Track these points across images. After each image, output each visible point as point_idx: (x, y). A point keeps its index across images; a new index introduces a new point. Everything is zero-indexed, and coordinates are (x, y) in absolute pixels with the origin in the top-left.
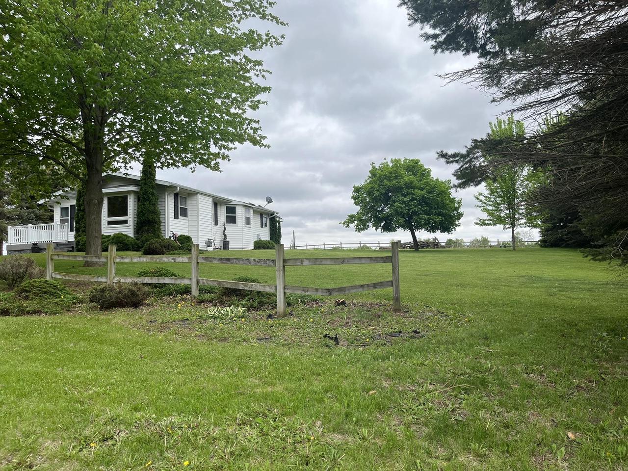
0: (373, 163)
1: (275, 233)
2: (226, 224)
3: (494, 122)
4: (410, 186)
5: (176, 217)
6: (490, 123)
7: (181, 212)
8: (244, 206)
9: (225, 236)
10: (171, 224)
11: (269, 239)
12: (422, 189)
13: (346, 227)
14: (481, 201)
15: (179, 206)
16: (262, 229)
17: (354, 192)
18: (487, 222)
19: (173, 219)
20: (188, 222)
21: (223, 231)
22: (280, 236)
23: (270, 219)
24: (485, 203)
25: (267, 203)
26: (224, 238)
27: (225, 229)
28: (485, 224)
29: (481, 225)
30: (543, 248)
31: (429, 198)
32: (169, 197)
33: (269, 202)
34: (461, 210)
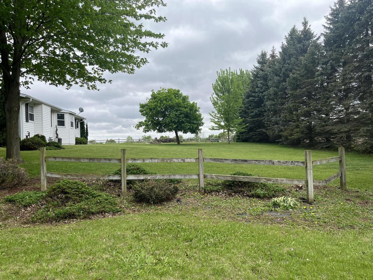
0: (153, 90)
1: (84, 133)
2: (57, 126)
3: (219, 71)
4: (178, 105)
5: (27, 121)
6: (217, 72)
7: (30, 117)
8: (70, 114)
9: (57, 134)
10: (24, 126)
11: (80, 137)
12: (186, 108)
13: (137, 129)
14: (212, 116)
15: (29, 113)
16: (76, 130)
17: (140, 107)
18: (215, 128)
19: (25, 122)
20: (34, 124)
21: (55, 131)
22: (87, 134)
23: (80, 123)
24: (214, 117)
25: (80, 112)
26: (56, 136)
27: (57, 130)
28: (214, 129)
29: (212, 130)
30: (238, 143)
31: (190, 114)
32: (22, 105)
33: (81, 112)
34: (203, 121)
